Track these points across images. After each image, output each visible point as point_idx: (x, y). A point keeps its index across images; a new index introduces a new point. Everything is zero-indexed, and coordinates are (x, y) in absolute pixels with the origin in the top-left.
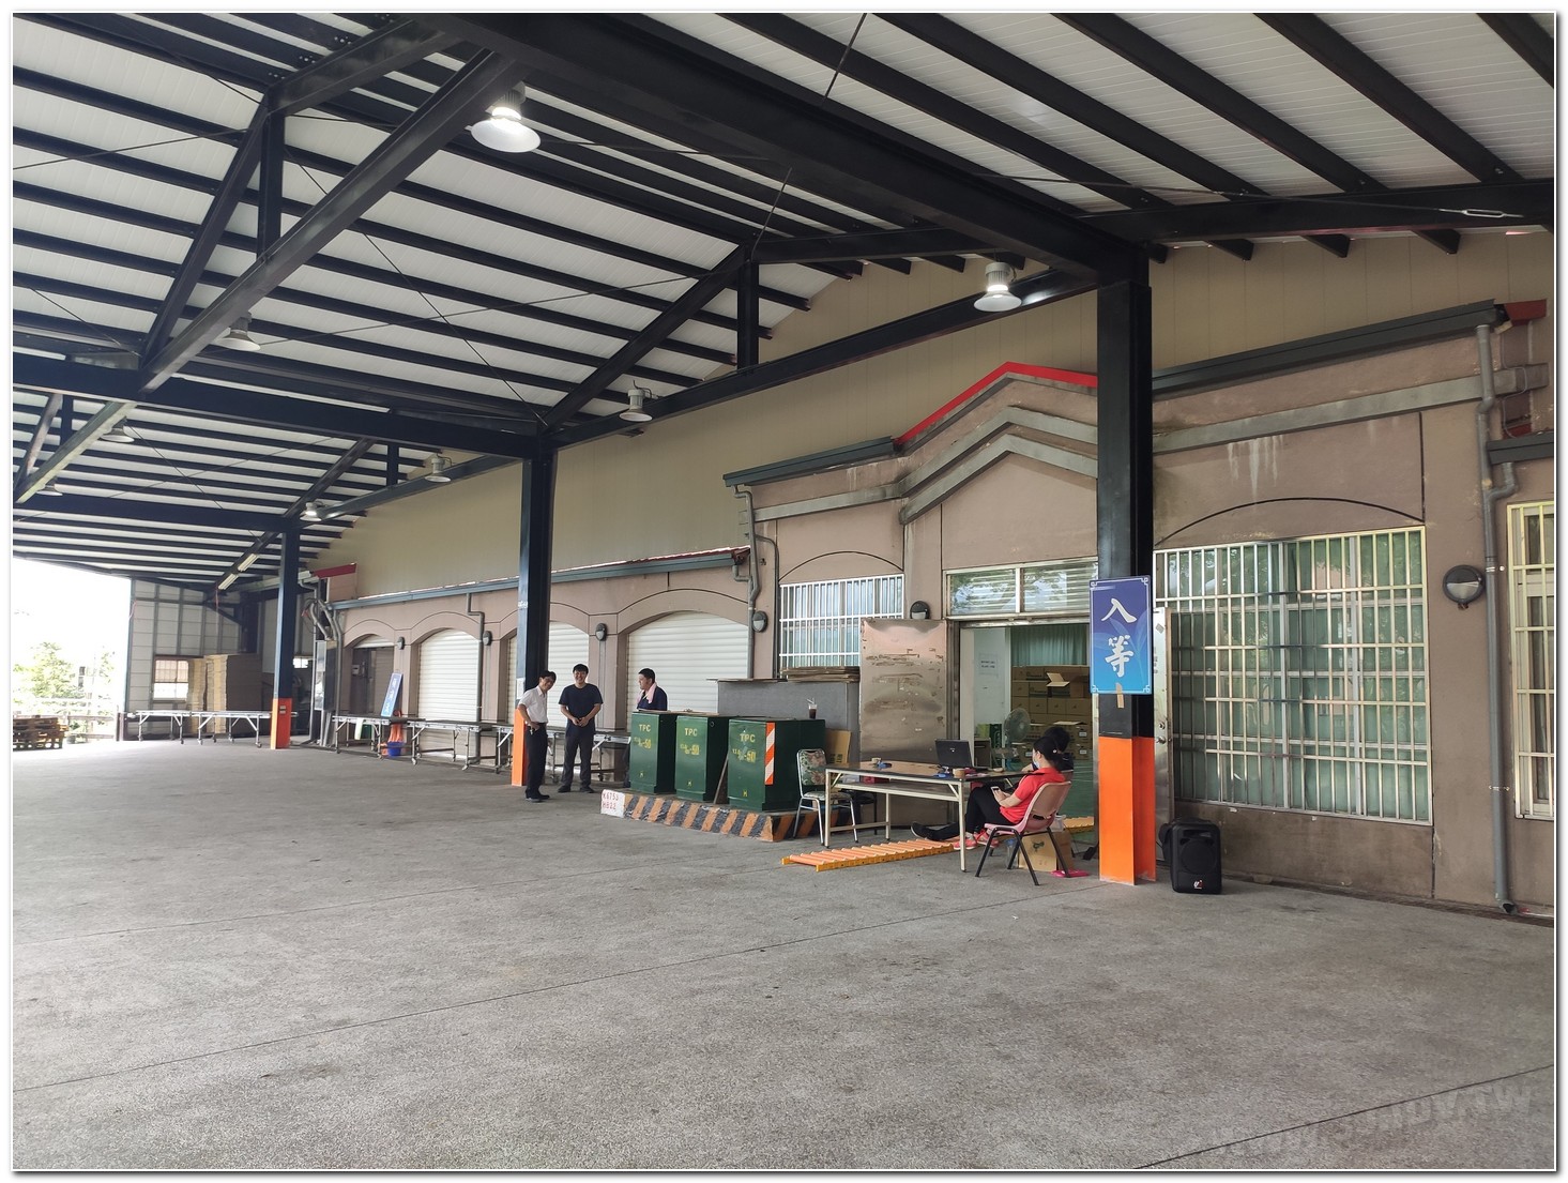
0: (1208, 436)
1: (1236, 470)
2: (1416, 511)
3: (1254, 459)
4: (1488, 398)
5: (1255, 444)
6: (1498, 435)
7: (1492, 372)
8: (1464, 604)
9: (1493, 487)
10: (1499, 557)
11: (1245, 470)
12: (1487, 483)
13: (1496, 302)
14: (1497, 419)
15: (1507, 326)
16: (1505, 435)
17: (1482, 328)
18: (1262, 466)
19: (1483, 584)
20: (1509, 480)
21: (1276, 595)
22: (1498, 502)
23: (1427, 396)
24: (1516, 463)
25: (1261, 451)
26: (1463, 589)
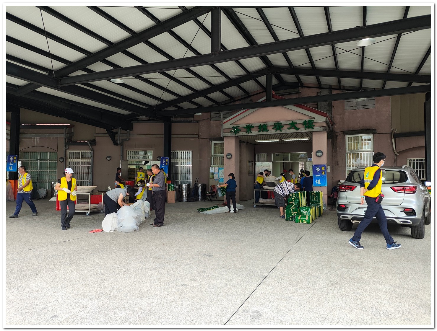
0: (29, 135)
1: (33, 141)
2: (57, 150)
3: (36, 140)
4: (65, 137)
5: (36, 138)
7: (66, 134)
8: (62, 162)
9: (65, 148)
10: (66, 156)
11: (34, 141)
12: (65, 147)
14: (67, 140)
15: (68, 129)
16: (67, 142)
17: (65, 129)
18: (37, 141)
19: (64, 160)
21: (38, 160)
22: (66, 150)
23: (58, 135)
24: (68, 145)
25: (37, 139)
26: (61, 160)
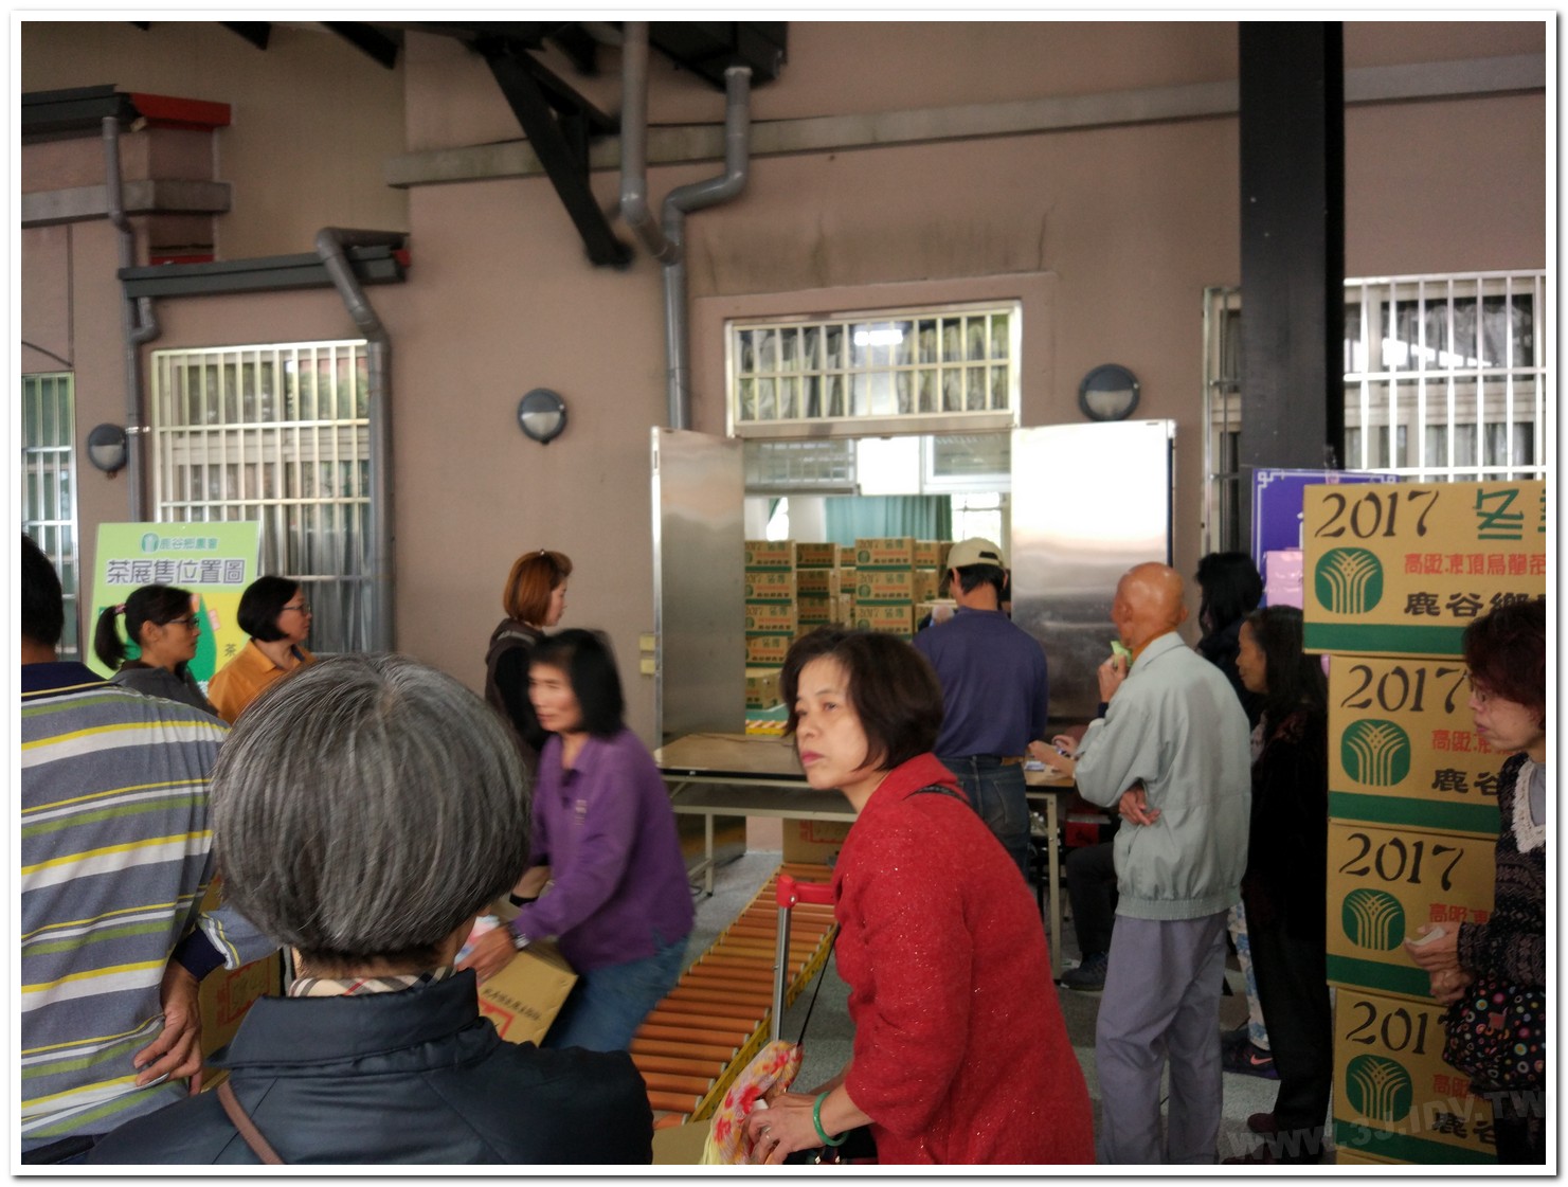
2: (62, 350)
4: (114, 213)
6: (144, 259)
7: (121, 180)
8: (109, 473)
9: (135, 329)
10: (143, 417)
12: (130, 324)
13: (118, 89)
14: (137, 241)
15: (140, 124)
16: (152, 264)
17: (109, 122)
19: (125, 447)
20: (147, 323)
22: (141, 347)
24: (157, 299)
26: (108, 454)
